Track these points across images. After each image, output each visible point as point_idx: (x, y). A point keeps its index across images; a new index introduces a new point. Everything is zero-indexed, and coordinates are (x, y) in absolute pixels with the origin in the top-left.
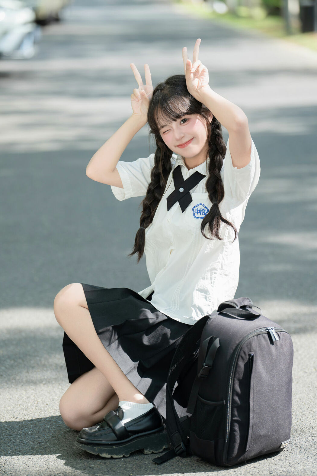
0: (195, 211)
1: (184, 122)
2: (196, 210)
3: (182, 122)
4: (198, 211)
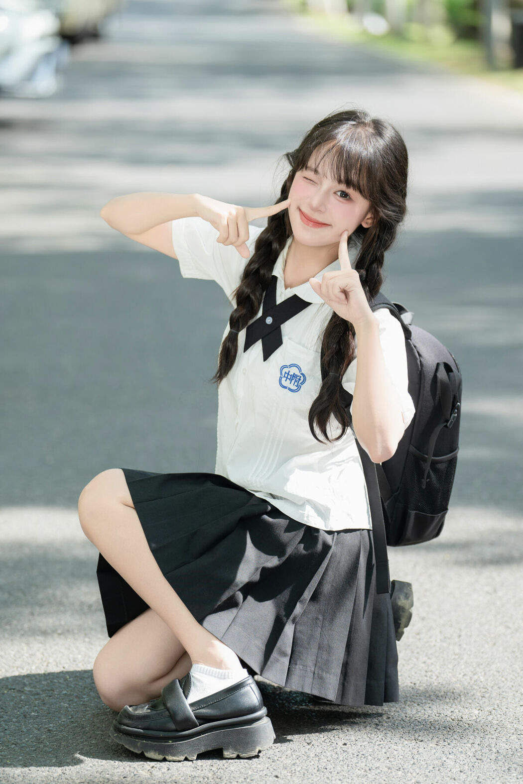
0: (284, 374)
1: (341, 196)
4: (288, 376)
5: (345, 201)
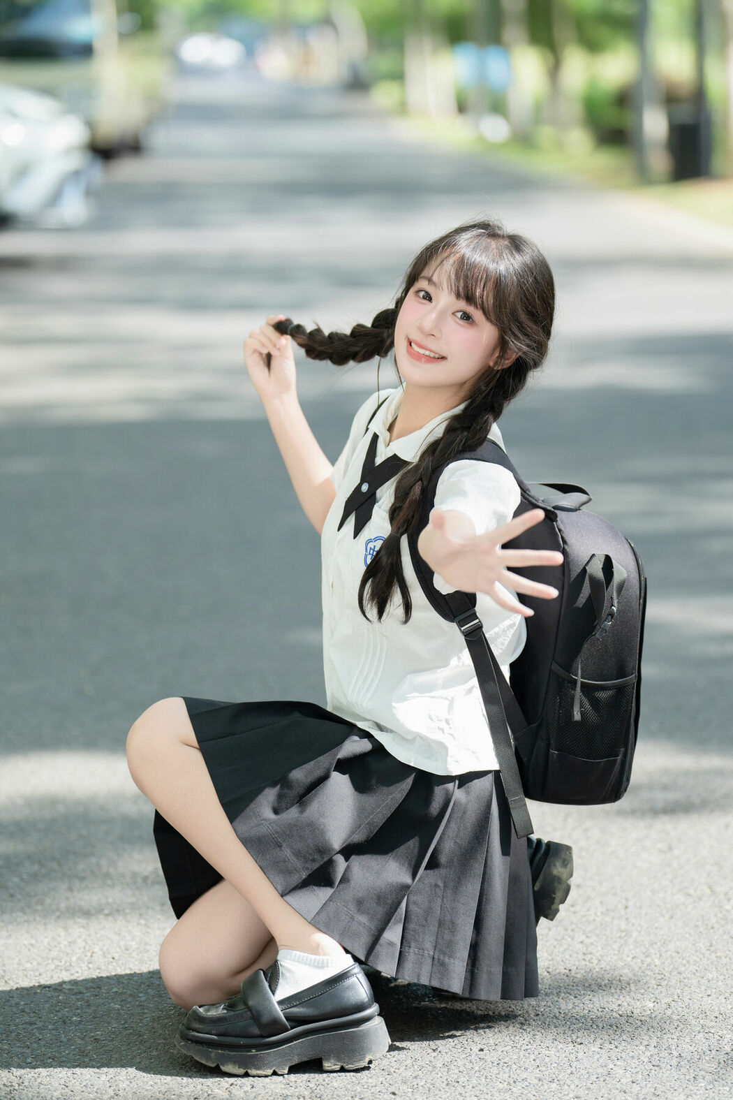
5: (466, 325)
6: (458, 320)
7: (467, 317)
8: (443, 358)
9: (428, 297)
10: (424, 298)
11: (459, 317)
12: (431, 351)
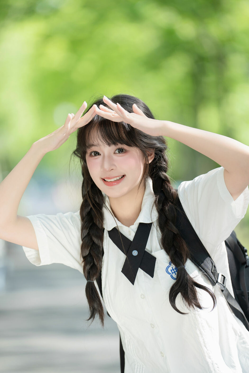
0: (170, 272)
1: (119, 153)
2: (171, 270)
3: (117, 152)
4: (174, 271)
5: (124, 154)
6: (119, 155)
7: (121, 151)
8: (124, 176)
9: (97, 154)
10: (95, 155)
11: (118, 152)
12: (116, 177)
